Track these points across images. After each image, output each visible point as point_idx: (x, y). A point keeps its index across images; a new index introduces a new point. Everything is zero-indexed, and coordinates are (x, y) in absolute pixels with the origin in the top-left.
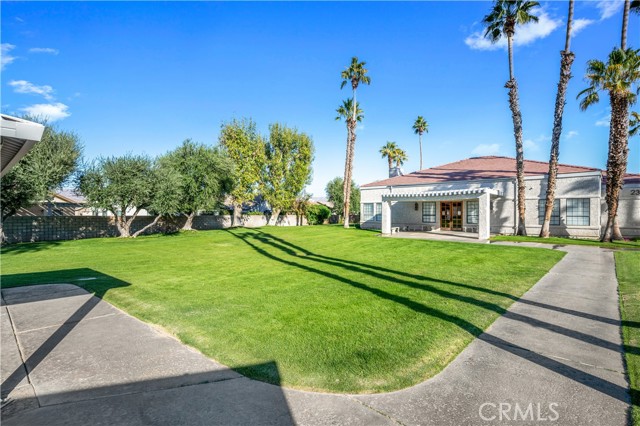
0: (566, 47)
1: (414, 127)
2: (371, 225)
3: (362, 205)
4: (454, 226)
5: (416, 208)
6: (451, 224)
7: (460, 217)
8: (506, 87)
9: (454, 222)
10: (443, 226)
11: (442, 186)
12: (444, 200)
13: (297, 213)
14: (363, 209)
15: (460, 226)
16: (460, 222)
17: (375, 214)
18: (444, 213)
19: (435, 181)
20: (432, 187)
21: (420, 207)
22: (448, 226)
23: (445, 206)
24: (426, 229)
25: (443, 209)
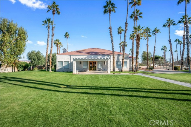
0: (126, 21)
1: (65, 35)
2: (62, 70)
3: (57, 62)
4: (94, 69)
5: (81, 63)
6: (93, 69)
7: (95, 66)
8: (109, 28)
9: (94, 68)
10: (90, 69)
11: (90, 56)
12: (90, 61)
13: (12, 66)
14: (57, 64)
15: (96, 69)
16: (96, 68)
17: (63, 66)
18: (90, 65)
19: (87, 54)
20: (86, 56)
21: (82, 63)
22: (92, 69)
23: (91, 63)
24: (85, 71)
25: (90, 64)
